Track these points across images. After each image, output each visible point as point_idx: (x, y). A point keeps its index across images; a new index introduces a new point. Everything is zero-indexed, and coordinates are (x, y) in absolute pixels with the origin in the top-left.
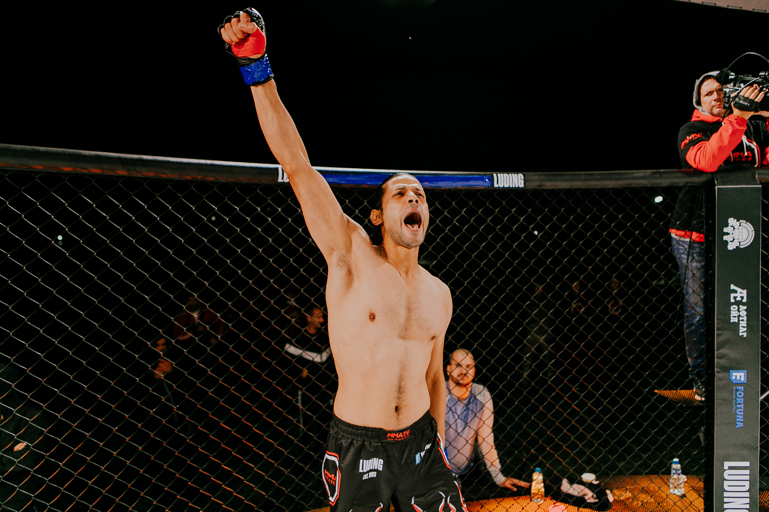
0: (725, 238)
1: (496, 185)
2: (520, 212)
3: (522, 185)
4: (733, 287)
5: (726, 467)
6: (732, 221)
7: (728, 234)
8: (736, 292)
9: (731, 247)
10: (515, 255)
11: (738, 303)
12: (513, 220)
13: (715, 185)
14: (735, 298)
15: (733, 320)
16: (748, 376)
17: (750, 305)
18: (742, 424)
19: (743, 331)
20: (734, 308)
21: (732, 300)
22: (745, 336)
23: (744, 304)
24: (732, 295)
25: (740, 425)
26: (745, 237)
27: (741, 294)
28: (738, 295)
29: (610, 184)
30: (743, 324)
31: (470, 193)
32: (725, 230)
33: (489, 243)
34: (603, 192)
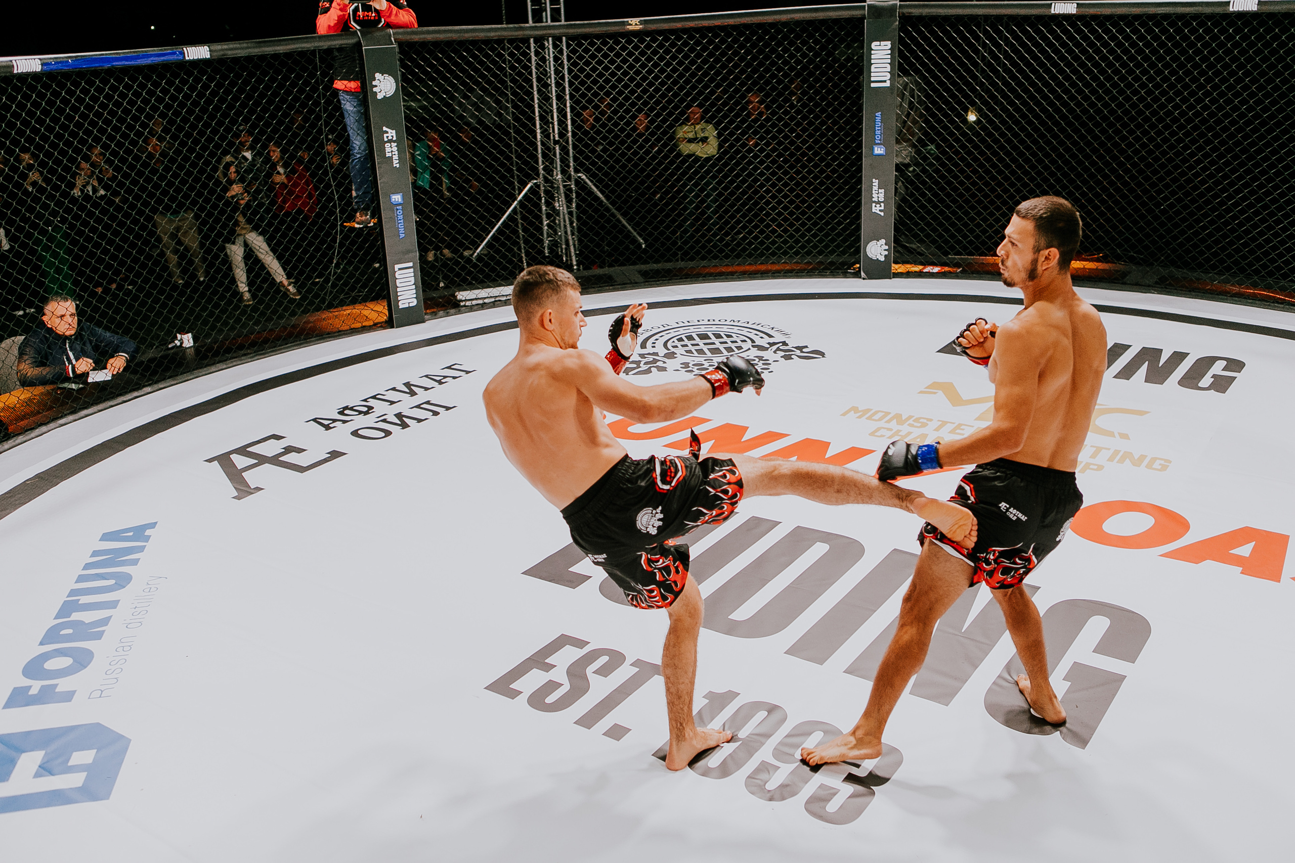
0: (375, 90)
1: (187, 58)
2: (211, 79)
3: (208, 56)
4: (385, 129)
5: (396, 269)
6: (378, 75)
7: (376, 86)
8: (387, 132)
9: (380, 97)
10: (212, 117)
11: (390, 141)
12: (206, 87)
13: (361, 46)
14: (387, 137)
15: (388, 155)
16: (403, 198)
17: (399, 141)
18: (404, 235)
19: (396, 163)
20: (387, 145)
21: (386, 139)
22: (398, 166)
23: (394, 142)
24: (385, 135)
25: (402, 236)
26: (389, 88)
27: (391, 134)
28: (389, 135)
29: (281, 49)
30: (396, 157)
31: (166, 66)
32: (374, 83)
33: (189, 109)
34: (276, 56)
